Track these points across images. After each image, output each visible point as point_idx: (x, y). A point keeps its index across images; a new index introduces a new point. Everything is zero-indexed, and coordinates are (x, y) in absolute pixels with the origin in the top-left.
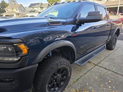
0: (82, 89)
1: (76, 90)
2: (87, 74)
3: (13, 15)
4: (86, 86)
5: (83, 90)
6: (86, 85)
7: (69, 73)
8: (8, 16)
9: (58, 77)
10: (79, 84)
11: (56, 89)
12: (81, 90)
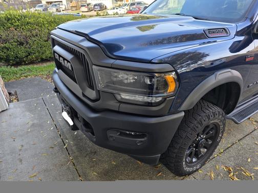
0: (238, 167)
1: (226, 167)
2: (244, 141)
3: (61, 2)
4: (248, 164)
5: (242, 170)
6: (247, 161)
7: (220, 135)
8: (51, 3)
9: (201, 140)
10: (232, 159)
11: (194, 161)
12: (238, 170)
